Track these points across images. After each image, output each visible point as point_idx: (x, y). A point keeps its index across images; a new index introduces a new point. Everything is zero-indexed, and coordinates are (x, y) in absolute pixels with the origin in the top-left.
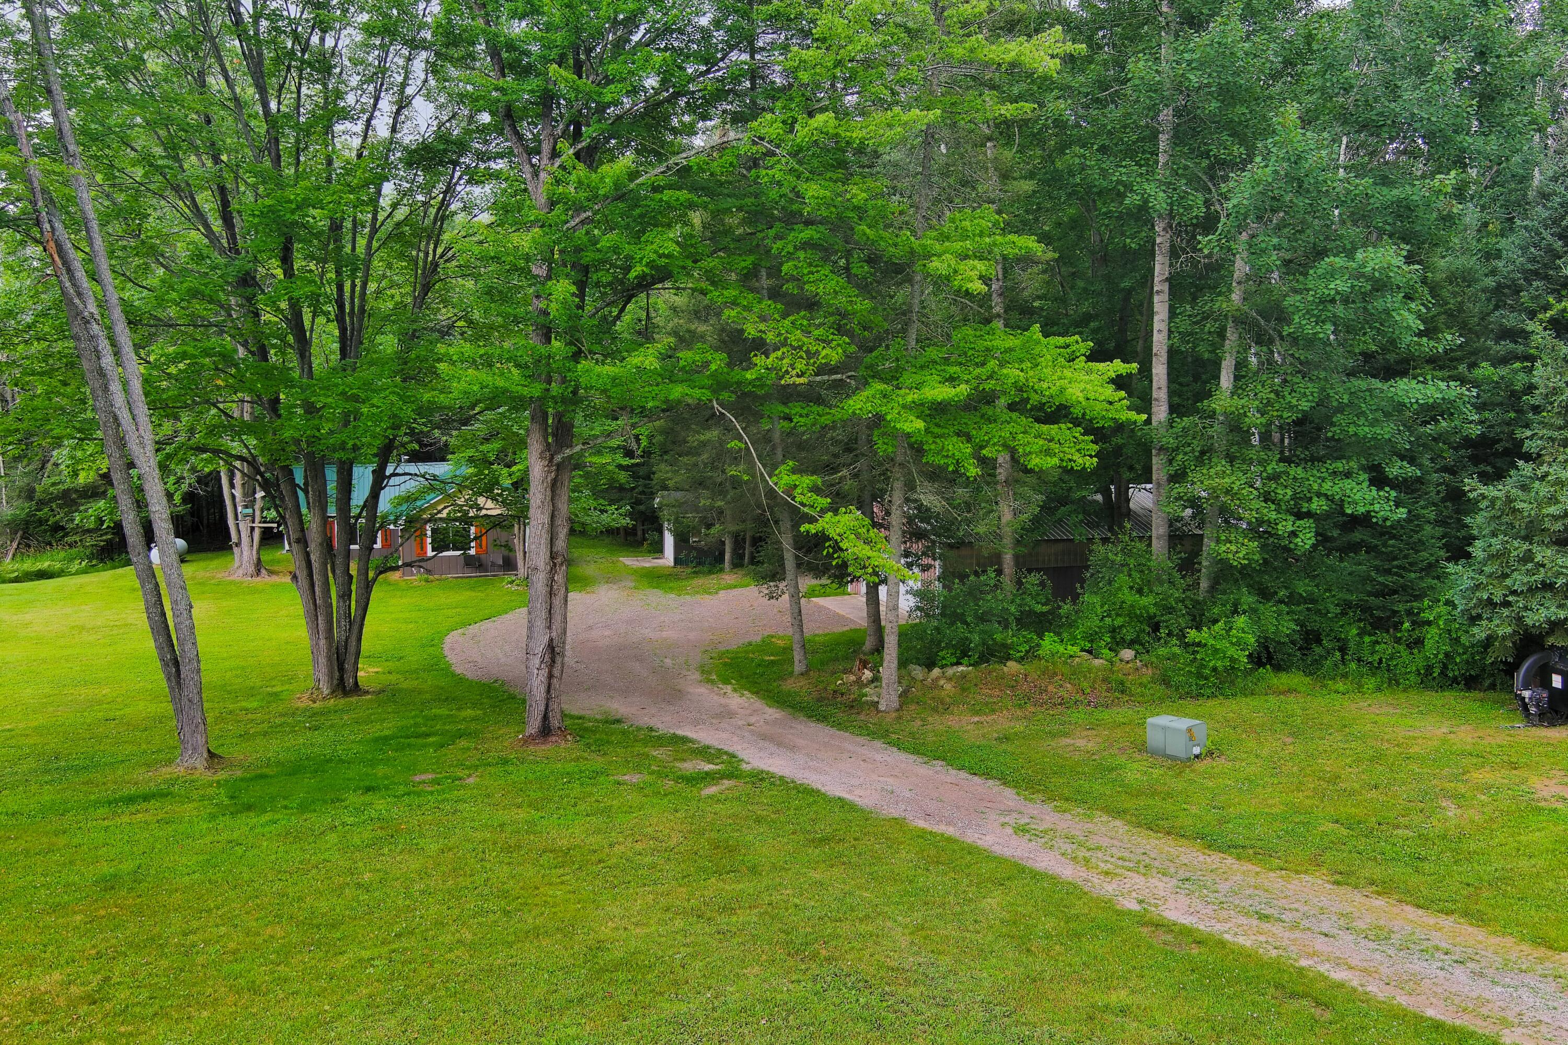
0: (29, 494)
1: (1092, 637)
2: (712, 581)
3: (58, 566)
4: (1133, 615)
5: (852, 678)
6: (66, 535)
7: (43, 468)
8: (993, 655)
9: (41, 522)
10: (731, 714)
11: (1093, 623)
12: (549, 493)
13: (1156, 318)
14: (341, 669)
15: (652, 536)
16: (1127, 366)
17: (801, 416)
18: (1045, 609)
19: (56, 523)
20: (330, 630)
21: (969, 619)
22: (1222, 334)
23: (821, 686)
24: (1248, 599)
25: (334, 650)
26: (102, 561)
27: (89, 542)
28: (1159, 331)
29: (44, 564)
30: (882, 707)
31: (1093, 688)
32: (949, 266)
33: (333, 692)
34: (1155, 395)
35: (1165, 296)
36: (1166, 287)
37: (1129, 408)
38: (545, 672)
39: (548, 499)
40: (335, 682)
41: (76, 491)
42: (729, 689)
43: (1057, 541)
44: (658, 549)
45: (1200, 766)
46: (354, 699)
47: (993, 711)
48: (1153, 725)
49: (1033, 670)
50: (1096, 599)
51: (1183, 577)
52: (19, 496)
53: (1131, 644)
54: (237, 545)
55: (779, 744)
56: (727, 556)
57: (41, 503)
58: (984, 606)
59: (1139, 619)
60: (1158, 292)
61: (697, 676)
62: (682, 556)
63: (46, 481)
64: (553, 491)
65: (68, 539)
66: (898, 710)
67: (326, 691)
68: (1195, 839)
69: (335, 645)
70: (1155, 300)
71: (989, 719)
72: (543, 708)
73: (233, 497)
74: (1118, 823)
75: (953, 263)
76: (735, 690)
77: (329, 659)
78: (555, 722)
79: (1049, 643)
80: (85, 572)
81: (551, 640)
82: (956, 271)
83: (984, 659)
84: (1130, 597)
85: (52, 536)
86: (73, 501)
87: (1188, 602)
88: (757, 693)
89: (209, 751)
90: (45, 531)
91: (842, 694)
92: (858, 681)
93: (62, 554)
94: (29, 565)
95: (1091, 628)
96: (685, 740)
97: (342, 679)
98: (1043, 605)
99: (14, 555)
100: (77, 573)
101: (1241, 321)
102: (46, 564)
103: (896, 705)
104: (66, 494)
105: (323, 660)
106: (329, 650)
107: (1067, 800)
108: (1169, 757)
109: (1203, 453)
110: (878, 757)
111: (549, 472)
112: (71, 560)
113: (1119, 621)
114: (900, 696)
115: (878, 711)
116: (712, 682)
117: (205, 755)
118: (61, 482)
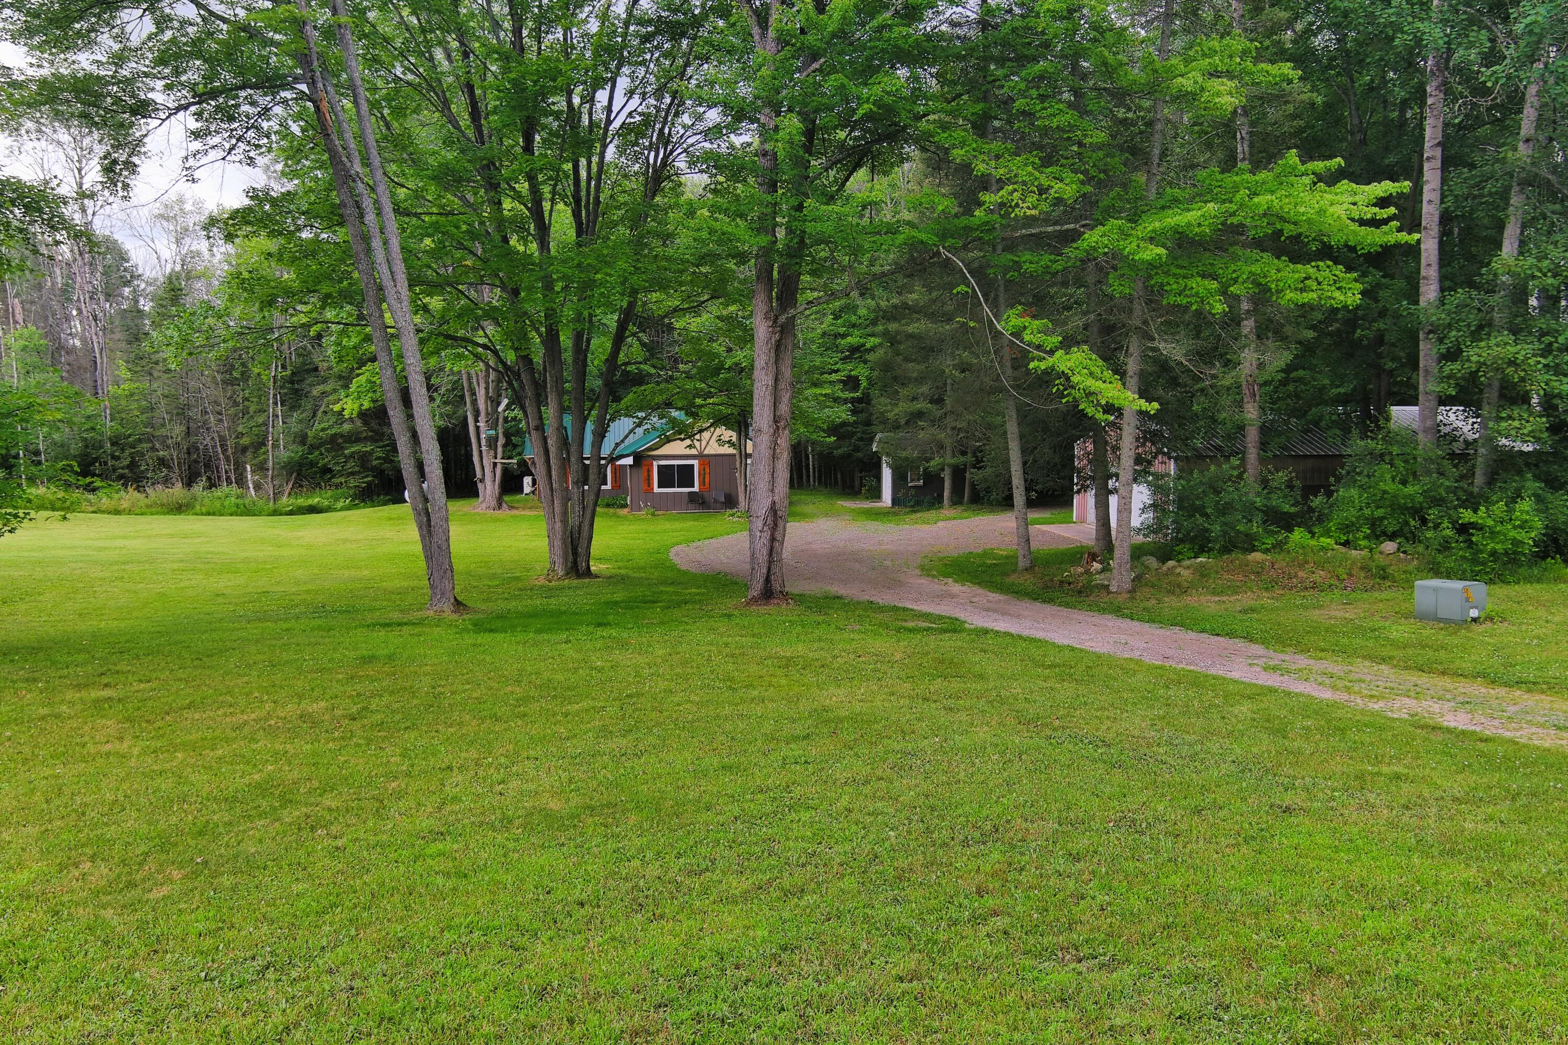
0: (302, 439)
1: (1347, 528)
2: (932, 514)
3: (326, 503)
4: (1398, 507)
5: (1080, 570)
6: (333, 477)
7: (314, 415)
8: (1235, 547)
9: (312, 464)
10: (953, 596)
11: (1350, 514)
12: (773, 355)
13: (1426, 188)
14: (575, 553)
15: (870, 481)
16: (1396, 184)
17: (1031, 263)
18: (1293, 510)
19: (325, 465)
20: (565, 513)
21: (1209, 511)
22: (1505, 195)
23: (1047, 578)
24: (1532, 485)
25: (568, 533)
26: (363, 501)
27: (353, 482)
28: (1430, 202)
29: (314, 501)
30: (1113, 589)
31: (1350, 575)
32: (1196, 82)
33: (567, 574)
34: (1423, 273)
35: (1438, 163)
36: (1438, 153)
37: (1399, 230)
38: (767, 535)
39: (773, 360)
40: (569, 564)
41: (342, 436)
42: (950, 581)
43: (1305, 456)
44: (876, 494)
45: (1480, 628)
46: (587, 580)
47: (1237, 593)
48: (1423, 587)
49: (1281, 560)
50: (1354, 492)
51: (1455, 466)
52: (294, 442)
53: (1392, 537)
54: (482, 481)
55: (1003, 614)
56: (946, 494)
57: (313, 448)
58: (1225, 497)
59: (1404, 509)
60: (1428, 159)
61: (918, 572)
62: (900, 495)
63: (317, 426)
64: (777, 355)
65: (334, 480)
66: (1130, 592)
67: (561, 573)
68: (1475, 677)
69: (569, 528)
70: (1426, 168)
71: (1232, 599)
72: (765, 571)
73: (478, 428)
74: (1383, 667)
75: (1200, 80)
76: (956, 581)
77: (564, 541)
78: (776, 586)
79: (1298, 535)
80: (348, 508)
81: (774, 503)
82: (1202, 89)
83: (1226, 550)
84: (1391, 487)
85: (321, 477)
86: (339, 444)
87: (1460, 493)
88: (979, 584)
89: (455, 598)
90: (316, 473)
91: (1070, 584)
92: (1087, 572)
93: (330, 493)
94: (302, 502)
95: (1347, 519)
96: (905, 609)
97: (575, 562)
98: (1292, 505)
99: (290, 494)
100: (342, 509)
101: (1530, 181)
102: (316, 500)
103: (1128, 586)
104: (334, 437)
105: (558, 543)
106: (564, 533)
107: (1323, 650)
108: (1440, 620)
109: (1480, 327)
110: (1110, 624)
111: (774, 333)
112: (337, 499)
113: (1380, 513)
114: (1133, 581)
115: (1109, 593)
116: (934, 576)
117: (452, 600)
118: (330, 427)
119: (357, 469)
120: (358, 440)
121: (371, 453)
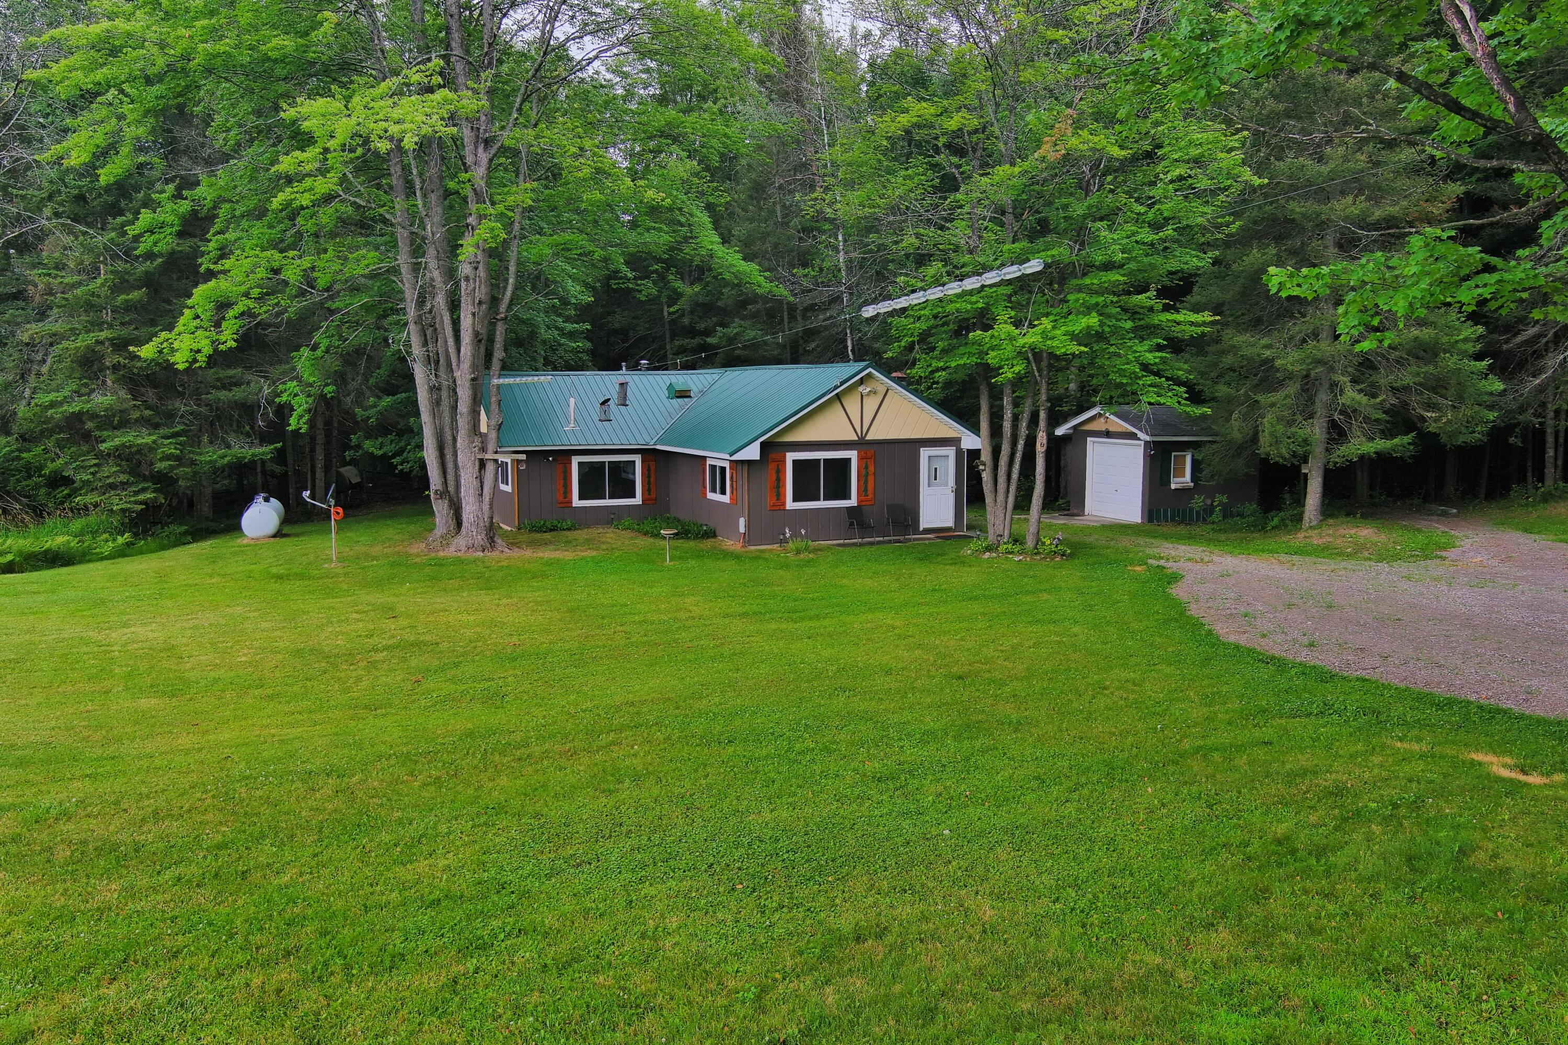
3: (77, 544)
6: (74, 492)
9: (30, 470)
19: (55, 472)
27: (117, 502)
41: (93, 416)
54: (447, 495)
56: (1316, 501)
57: (26, 439)
65: (80, 500)
85: (52, 495)
86: (85, 432)
90: (39, 487)
93: (76, 524)
112: (95, 537)
118: (65, 400)
119: (123, 478)
120: (124, 424)
121: (151, 449)
